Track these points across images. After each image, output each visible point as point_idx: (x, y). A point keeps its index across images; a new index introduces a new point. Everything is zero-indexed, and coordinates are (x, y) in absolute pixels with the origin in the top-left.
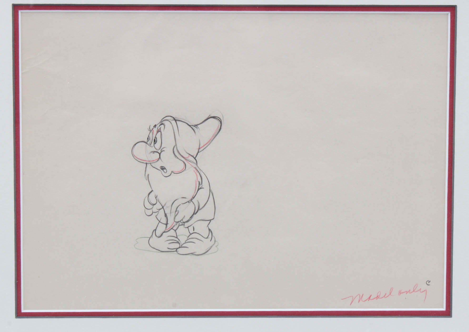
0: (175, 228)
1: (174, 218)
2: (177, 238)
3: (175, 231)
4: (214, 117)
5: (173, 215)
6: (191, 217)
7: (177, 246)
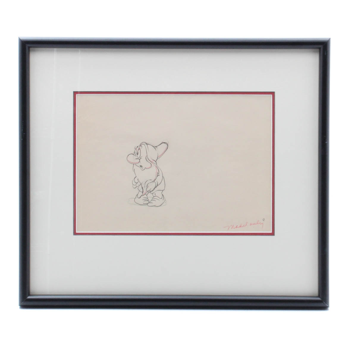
0: (146, 194)
1: (146, 189)
2: (147, 198)
3: (147, 195)
4: (164, 143)
5: (146, 188)
6: (154, 189)
7: (147, 202)
